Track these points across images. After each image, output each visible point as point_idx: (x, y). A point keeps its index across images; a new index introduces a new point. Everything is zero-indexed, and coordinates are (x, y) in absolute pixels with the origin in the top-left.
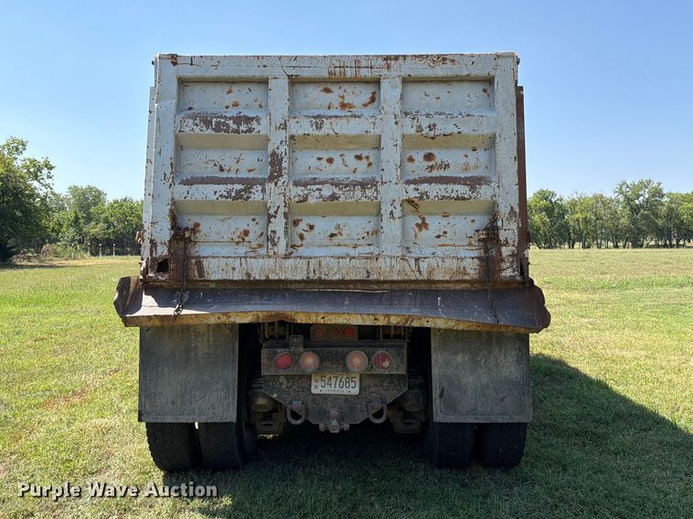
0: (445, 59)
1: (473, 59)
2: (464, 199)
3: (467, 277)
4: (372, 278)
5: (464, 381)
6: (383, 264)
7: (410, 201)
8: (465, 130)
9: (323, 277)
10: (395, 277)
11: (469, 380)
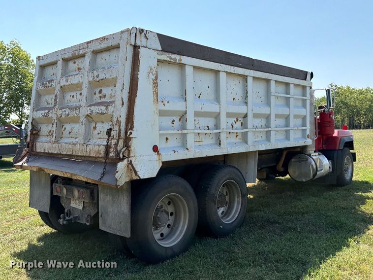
0: (105, 38)
1: (114, 36)
2: (103, 114)
3: (100, 156)
4: (74, 154)
5: (109, 210)
6: (77, 147)
7: (88, 115)
8: (108, 76)
9: (62, 153)
10: (80, 154)
11: (110, 209)
